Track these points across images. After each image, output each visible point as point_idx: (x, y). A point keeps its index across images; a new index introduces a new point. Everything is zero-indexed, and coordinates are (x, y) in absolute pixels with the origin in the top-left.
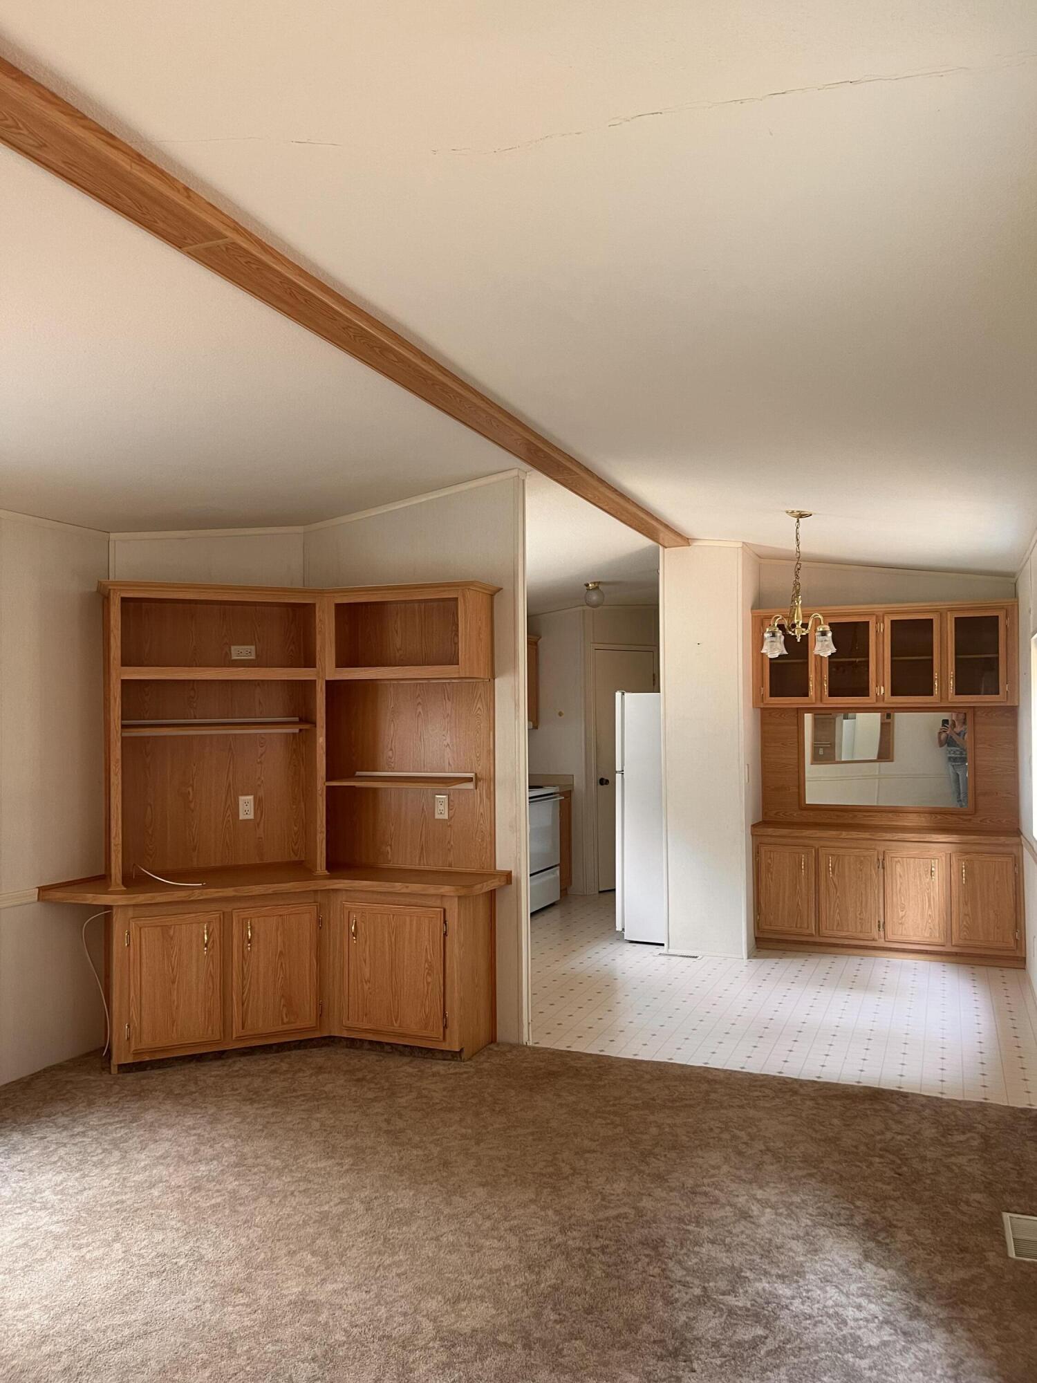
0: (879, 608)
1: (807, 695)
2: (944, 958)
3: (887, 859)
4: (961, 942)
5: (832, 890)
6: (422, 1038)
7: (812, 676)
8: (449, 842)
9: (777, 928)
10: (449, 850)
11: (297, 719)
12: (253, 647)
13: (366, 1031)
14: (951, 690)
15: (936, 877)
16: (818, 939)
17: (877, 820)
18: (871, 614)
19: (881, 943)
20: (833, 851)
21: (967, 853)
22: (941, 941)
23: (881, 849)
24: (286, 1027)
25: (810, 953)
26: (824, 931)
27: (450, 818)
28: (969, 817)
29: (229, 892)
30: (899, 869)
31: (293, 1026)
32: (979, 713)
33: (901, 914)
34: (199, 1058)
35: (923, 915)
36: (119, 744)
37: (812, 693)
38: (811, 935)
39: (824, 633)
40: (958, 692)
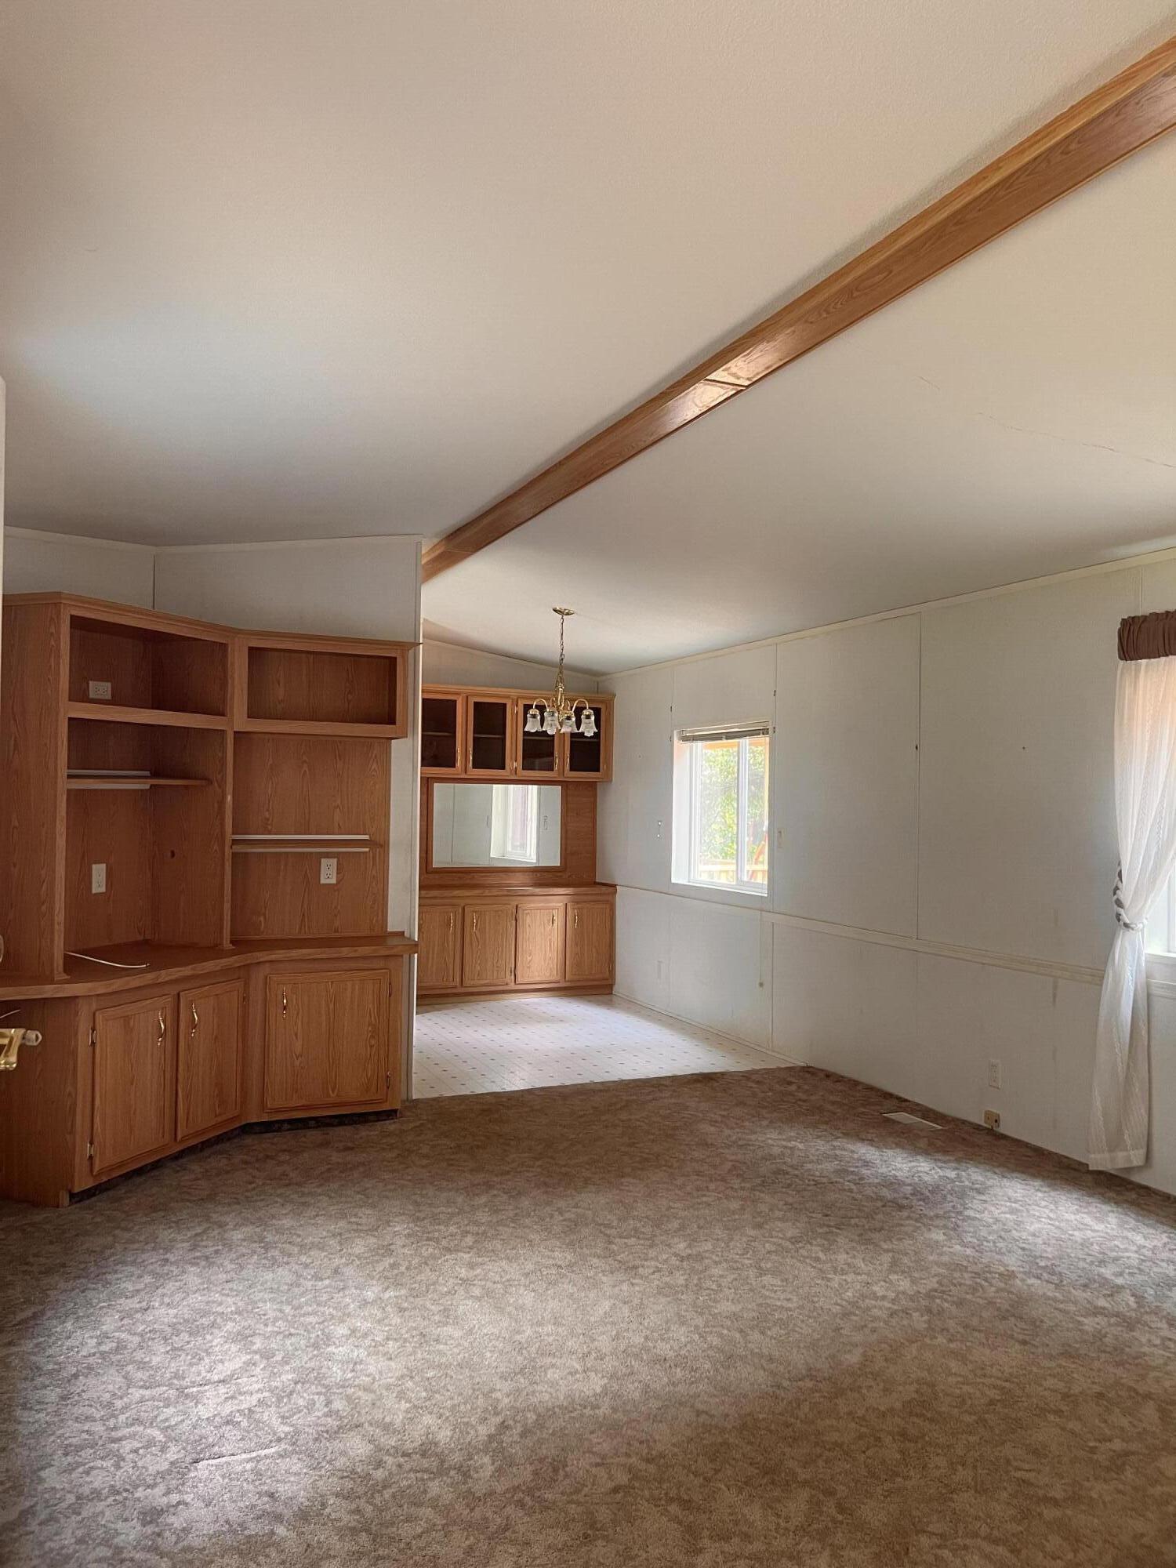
0: (514, 693)
1: (454, 766)
2: (562, 993)
3: (520, 911)
4: (575, 978)
5: (475, 944)
6: (365, 1103)
7: (458, 749)
8: (336, 908)
9: (428, 984)
10: (336, 916)
11: (147, 773)
12: (109, 684)
13: (296, 1109)
14: (567, 767)
15: (555, 924)
16: (463, 990)
17: (492, 880)
18: (508, 697)
19: (512, 986)
20: (477, 908)
21: (578, 903)
22: (557, 978)
23: (515, 903)
24: (219, 1119)
25: (455, 1004)
26: (467, 982)
27: (338, 882)
28: (559, 874)
29: (187, 971)
30: (528, 920)
31: (224, 1117)
32: (570, 787)
33: (529, 958)
34: (157, 1165)
35: (545, 960)
36: (65, 797)
37: (458, 764)
38: (455, 987)
39: (588, 717)
40: (572, 769)
